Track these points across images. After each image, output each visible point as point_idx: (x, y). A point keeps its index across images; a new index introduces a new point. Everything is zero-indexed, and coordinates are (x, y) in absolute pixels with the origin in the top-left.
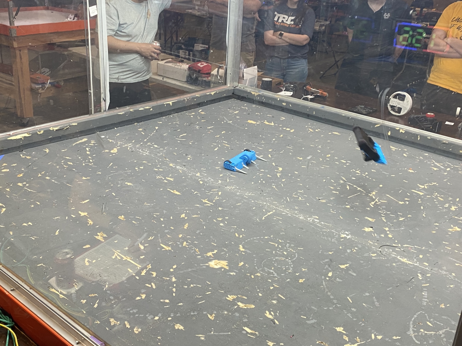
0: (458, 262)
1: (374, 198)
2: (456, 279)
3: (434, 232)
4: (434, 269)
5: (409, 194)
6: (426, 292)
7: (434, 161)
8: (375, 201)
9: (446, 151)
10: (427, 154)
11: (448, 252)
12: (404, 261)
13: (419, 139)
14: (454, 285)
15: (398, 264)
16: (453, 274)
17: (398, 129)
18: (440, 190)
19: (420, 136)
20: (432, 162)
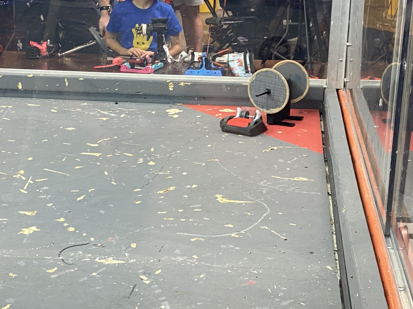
0: (193, 235)
1: (24, 178)
2: (203, 263)
3: (139, 202)
4: (163, 259)
5: (79, 160)
6: (167, 303)
7: (99, 110)
8: (27, 184)
9: (111, 94)
10: (86, 104)
11: (172, 225)
12: (109, 262)
13: (67, 84)
14: (205, 274)
15: (100, 271)
16: (194, 256)
17: (31, 76)
18: (122, 143)
19: (67, 80)
20: (96, 112)
